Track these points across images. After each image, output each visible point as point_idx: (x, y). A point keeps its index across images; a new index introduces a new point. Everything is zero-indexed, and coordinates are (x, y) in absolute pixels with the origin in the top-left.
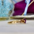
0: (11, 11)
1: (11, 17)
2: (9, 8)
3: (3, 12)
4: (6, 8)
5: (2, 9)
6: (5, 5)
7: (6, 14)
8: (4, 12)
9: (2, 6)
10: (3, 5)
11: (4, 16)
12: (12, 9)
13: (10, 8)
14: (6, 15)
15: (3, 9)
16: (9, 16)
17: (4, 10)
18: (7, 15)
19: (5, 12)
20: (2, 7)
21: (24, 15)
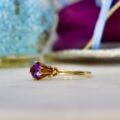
3: (17, 38)
6: (25, 13)
7: (28, 44)
8: (20, 38)
9: (15, 17)
11: (22, 51)
12: (50, 27)
13: (42, 24)
17: (21, 31)
18: (32, 47)
19: (24, 38)
20: (14, 20)
21: (91, 48)
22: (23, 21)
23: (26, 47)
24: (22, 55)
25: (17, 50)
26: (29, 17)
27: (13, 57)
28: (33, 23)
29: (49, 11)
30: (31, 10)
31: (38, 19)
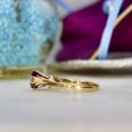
0: (48, 45)
1: (49, 67)
2: (42, 30)
3: (18, 48)
4: (30, 33)
5: (14, 34)
6: (26, 21)
7: (30, 54)
8: (21, 47)
9: (16, 25)
10: (18, 19)
12: (54, 36)
13: (45, 32)
14: (32, 59)
15: (21, 36)
16: (43, 61)
17: (22, 40)
18: (35, 57)
20: (15, 28)
21: (97, 58)
22: (25, 30)
23: (28, 57)
24: (24, 66)
25: (19, 60)
26: (31, 24)
27: (15, 68)
28: (35, 31)
29: (53, 18)
30: (33, 18)
31: (41, 27)
